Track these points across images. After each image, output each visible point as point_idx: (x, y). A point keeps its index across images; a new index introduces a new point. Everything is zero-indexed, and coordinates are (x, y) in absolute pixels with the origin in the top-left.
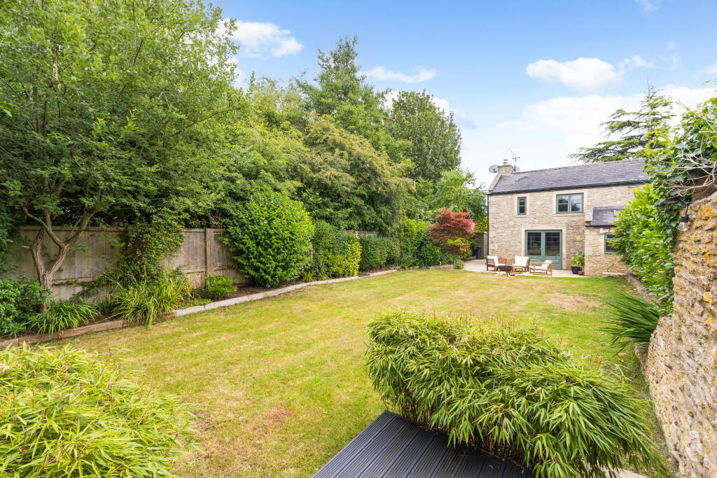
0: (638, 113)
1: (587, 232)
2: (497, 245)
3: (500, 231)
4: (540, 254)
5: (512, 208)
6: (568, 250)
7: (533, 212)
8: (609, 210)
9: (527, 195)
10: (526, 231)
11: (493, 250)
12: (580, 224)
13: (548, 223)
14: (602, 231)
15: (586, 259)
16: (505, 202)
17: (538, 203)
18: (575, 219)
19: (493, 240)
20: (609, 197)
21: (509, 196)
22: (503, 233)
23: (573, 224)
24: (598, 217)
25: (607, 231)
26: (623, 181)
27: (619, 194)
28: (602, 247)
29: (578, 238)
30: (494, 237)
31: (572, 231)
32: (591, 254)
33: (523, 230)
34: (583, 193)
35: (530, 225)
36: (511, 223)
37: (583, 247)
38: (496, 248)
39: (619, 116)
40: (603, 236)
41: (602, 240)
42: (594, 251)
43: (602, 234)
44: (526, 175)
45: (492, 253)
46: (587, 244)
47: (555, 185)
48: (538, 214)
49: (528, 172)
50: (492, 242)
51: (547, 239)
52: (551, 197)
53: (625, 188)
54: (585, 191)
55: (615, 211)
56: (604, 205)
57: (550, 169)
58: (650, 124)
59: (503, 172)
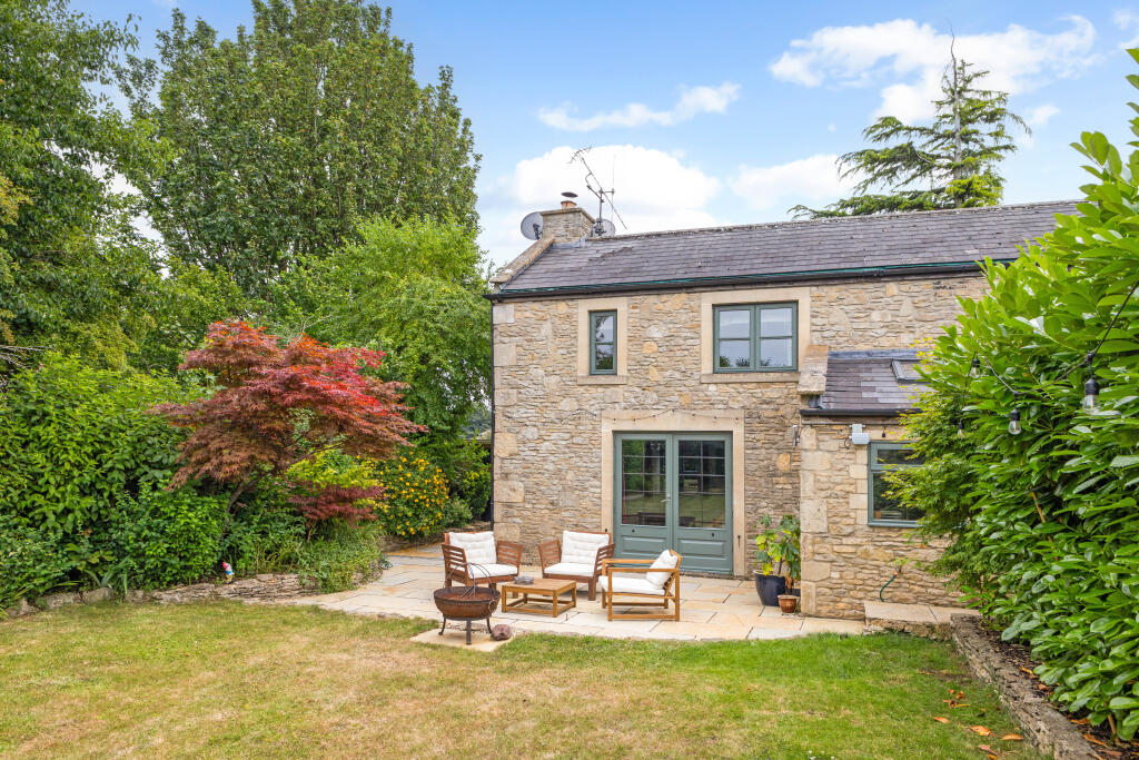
0: (932, 132)
1: (808, 437)
2: (520, 486)
3: (531, 433)
4: (661, 521)
5: (571, 351)
6: (752, 508)
7: (640, 365)
8: (878, 362)
9: (620, 304)
10: (615, 432)
11: (509, 505)
12: (786, 410)
13: (689, 408)
14: (859, 434)
15: (806, 549)
16: (547, 328)
17: (656, 332)
18: (772, 393)
19: (509, 466)
20: (875, 316)
21: (562, 307)
22: (541, 439)
23: (767, 411)
24: (842, 382)
25: (876, 434)
26: (915, 261)
27: (907, 309)
28: (861, 500)
29: (783, 462)
30: (512, 456)
31: (761, 436)
32: (823, 527)
33: (606, 430)
34: (796, 302)
35: (631, 413)
36: (567, 405)
37: (796, 499)
38: (517, 497)
39: (887, 135)
40: (862, 456)
41: (859, 470)
42: (833, 516)
43: (859, 446)
44: (629, 244)
45: (507, 516)
46: (807, 485)
47: (708, 272)
48: (655, 375)
49: (635, 237)
50: (506, 476)
51: (685, 466)
52: (696, 310)
53: (925, 286)
54: (803, 294)
55: (897, 364)
56: (862, 347)
57: (702, 231)
58: (959, 161)
59: (556, 232)
